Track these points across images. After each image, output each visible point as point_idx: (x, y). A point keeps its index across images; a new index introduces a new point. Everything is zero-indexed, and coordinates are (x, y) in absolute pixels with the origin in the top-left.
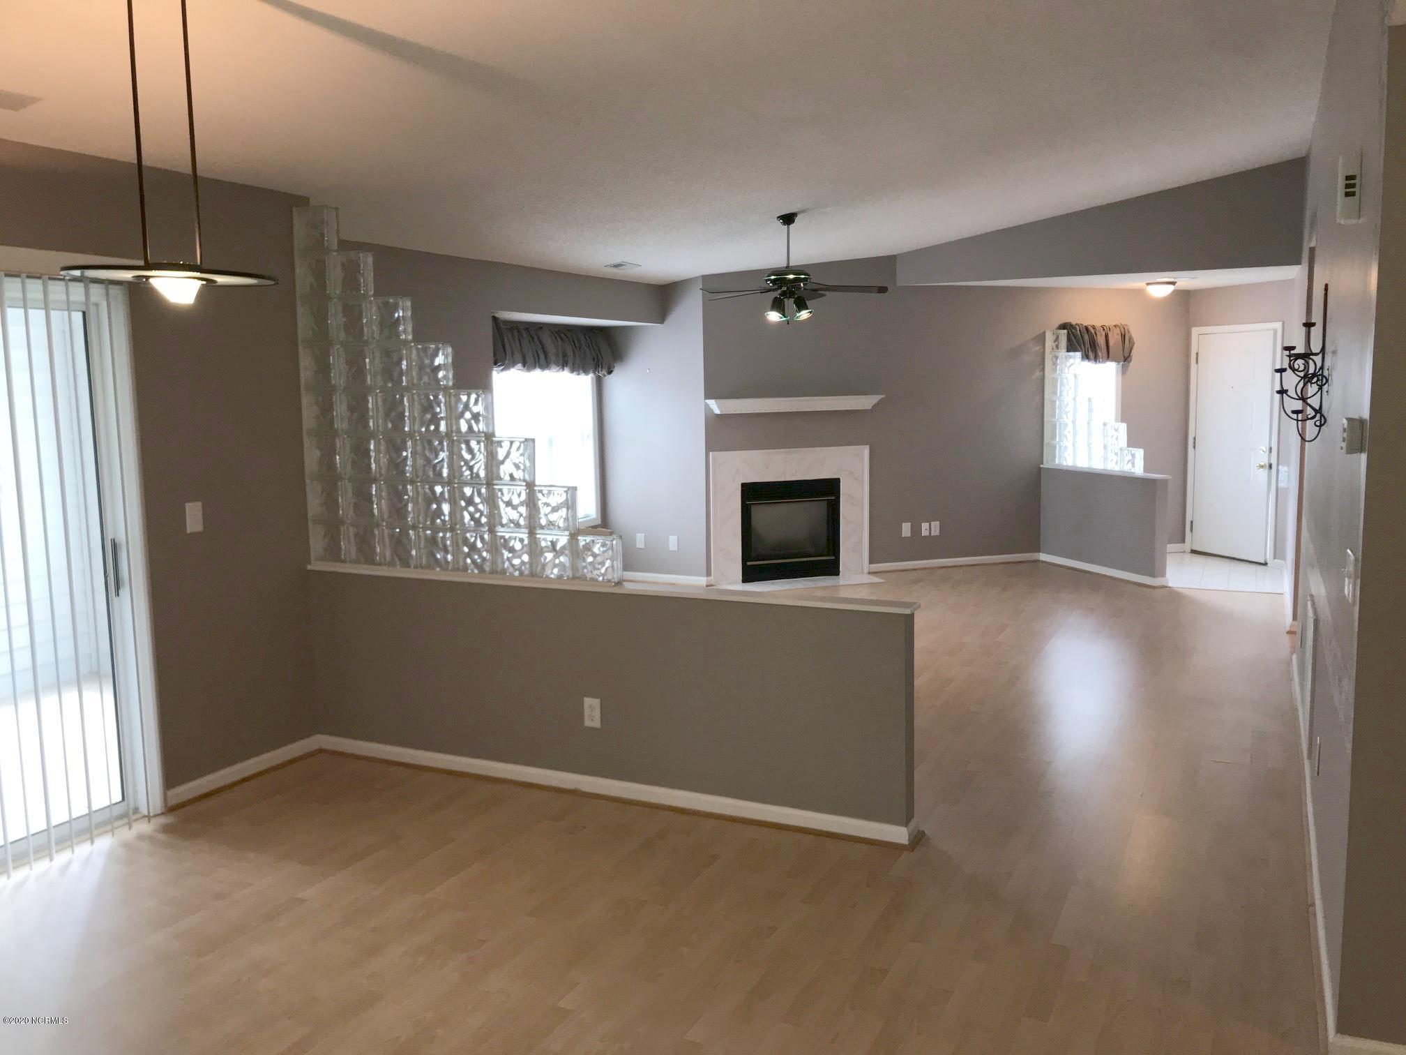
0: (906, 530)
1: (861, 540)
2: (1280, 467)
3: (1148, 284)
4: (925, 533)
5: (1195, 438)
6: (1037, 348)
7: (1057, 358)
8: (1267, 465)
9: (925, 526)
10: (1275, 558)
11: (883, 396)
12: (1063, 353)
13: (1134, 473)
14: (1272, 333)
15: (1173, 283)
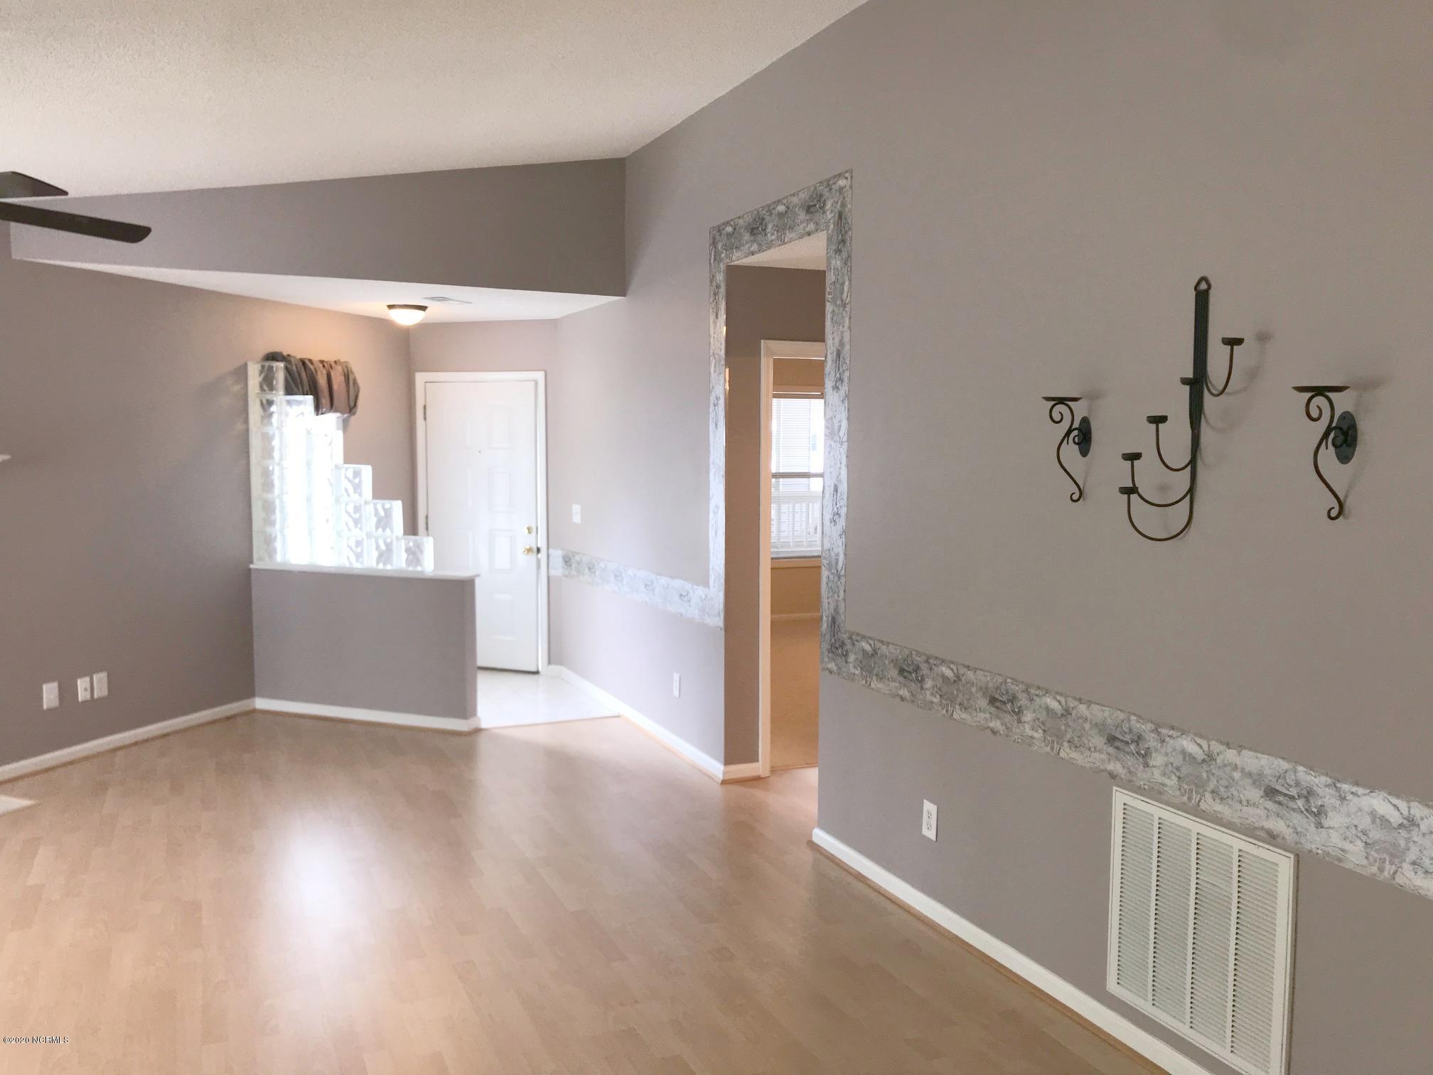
0: (50, 694)
2: (551, 551)
3: (390, 307)
4: (82, 695)
5: (427, 517)
6: (237, 388)
7: (270, 403)
8: (535, 550)
9: (82, 684)
10: (549, 663)
11: (8, 457)
12: (279, 397)
13: (422, 572)
14: (533, 383)
15: (423, 308)
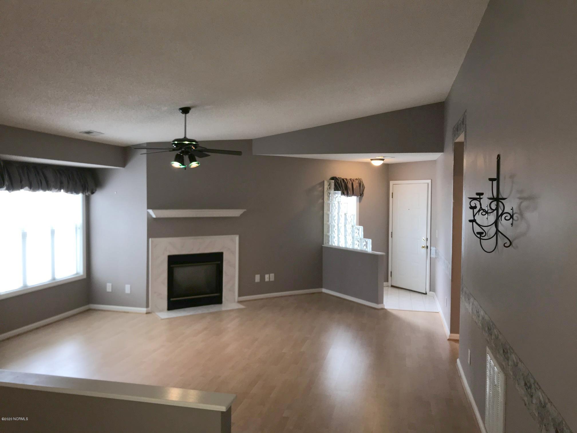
0: (257, 278)
1: (234, 285)
2: (432, 248)
3: (372, 160)
4: (267, 279)
5: (392, 233)
6: (321, 189)
7: (330, 193)
8: (426, 247)
9: (267, 276)
10: (430, 291)
11: (245, 210)
12: (332, 191)
13: (367, 251)
14: (427, 184)
15: (383, 160)
